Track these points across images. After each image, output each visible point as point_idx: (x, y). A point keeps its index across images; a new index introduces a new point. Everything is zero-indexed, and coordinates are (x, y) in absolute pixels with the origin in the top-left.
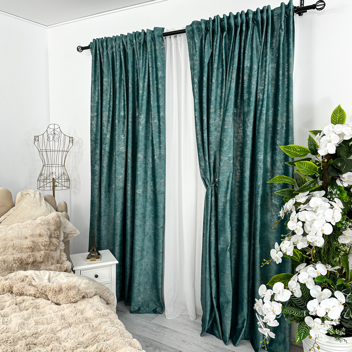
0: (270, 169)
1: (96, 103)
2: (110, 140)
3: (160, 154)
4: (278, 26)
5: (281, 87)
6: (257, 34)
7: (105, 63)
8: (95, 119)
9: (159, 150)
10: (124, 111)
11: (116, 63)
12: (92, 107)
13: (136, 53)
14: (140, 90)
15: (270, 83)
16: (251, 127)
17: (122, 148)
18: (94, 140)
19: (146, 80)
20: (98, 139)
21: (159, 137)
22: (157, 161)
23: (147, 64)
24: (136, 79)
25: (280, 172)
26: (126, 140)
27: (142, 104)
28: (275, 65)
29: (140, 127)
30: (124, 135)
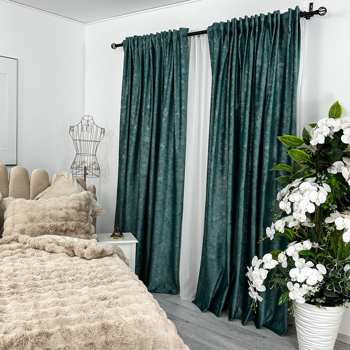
0: (276, 159)
1: (126, 97)
2: (137, 131)
3: (180, 144)
4: (286, 29)
5: (287, 84)
6: (269, 36)
7: (135, 60)
8: (125, 112)
9: (180, 141)
10: (151, 104)
11: (146, 60)
12: (122, 101)
13: (163, 51)
14: (165, 85)
15: (278, 81)
16: (261, 120)
17: (147, 138)
18: (122, 131)
19: (171, 76)
20: (126, 131)
21: (180, 129)
22: (178, 151)
23: (172, 62)
24: (163, 75)
25: (284, 162)
26: (151, 131)
27: (166, 98)
28: (284, 64)
29: (164, 119)
30: (150, 126)
